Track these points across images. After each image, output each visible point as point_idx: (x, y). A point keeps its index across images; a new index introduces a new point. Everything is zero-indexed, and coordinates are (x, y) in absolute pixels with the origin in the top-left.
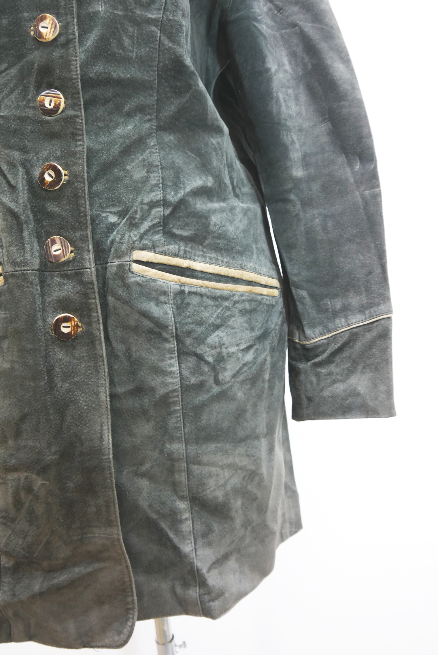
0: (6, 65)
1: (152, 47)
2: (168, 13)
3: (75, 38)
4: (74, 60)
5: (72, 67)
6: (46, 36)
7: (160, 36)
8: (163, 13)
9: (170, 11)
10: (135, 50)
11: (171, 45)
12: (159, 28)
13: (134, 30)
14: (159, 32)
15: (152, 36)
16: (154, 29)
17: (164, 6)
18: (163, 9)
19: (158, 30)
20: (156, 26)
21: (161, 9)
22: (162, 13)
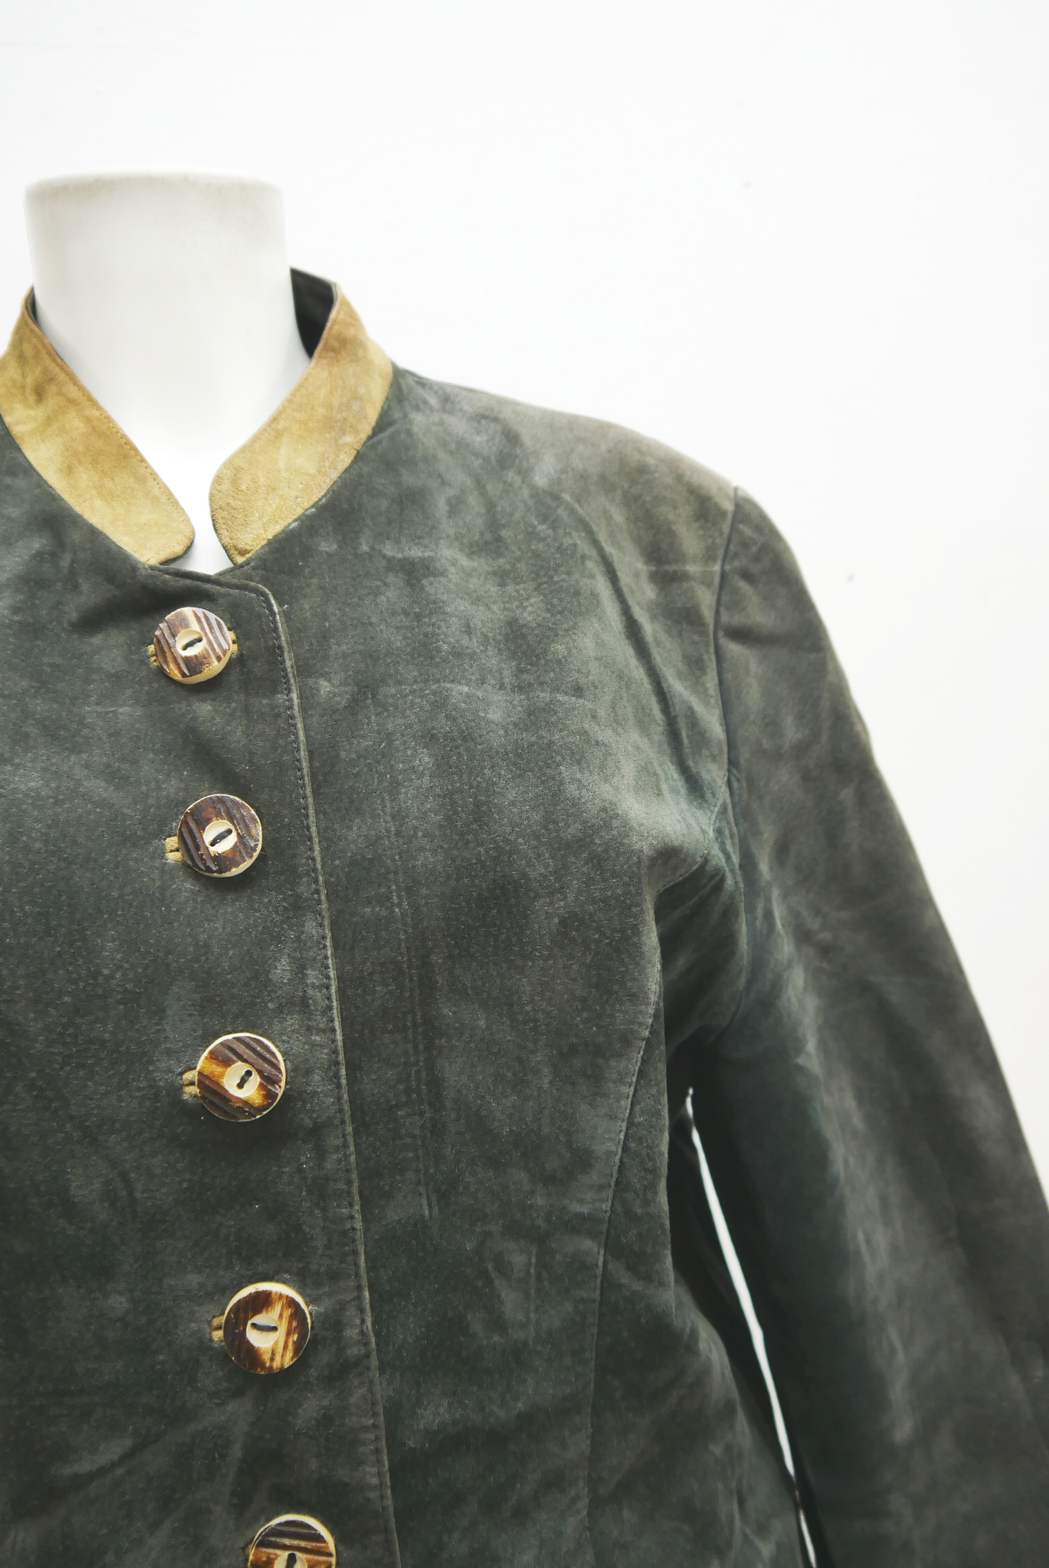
0: (128, 1443)
1: (582, 1300)
2: (629, 1196)
3: (368, 1356)
4: (367, 1429)
5: (362, 1449)
6: (272, 1359)
7: (605, 1263)
8: (614, 1198)
9: (635, 1192)
10: (532, 1315)
11: (638, 1286)
12: (603, 1238)
13: (530, 1259)
14: (602, 1252)
15: (581, 1266)
16: (588, 1244)
17: (615, 1175)
18: (613, 1184)
19: (599, 1246)
20: (593, 1235)
21: (610, 1186)
22: (611, 1196)
